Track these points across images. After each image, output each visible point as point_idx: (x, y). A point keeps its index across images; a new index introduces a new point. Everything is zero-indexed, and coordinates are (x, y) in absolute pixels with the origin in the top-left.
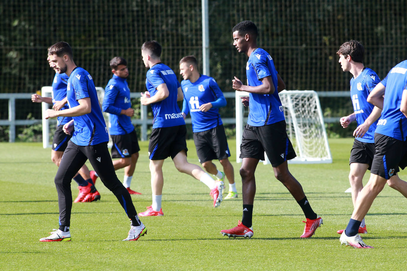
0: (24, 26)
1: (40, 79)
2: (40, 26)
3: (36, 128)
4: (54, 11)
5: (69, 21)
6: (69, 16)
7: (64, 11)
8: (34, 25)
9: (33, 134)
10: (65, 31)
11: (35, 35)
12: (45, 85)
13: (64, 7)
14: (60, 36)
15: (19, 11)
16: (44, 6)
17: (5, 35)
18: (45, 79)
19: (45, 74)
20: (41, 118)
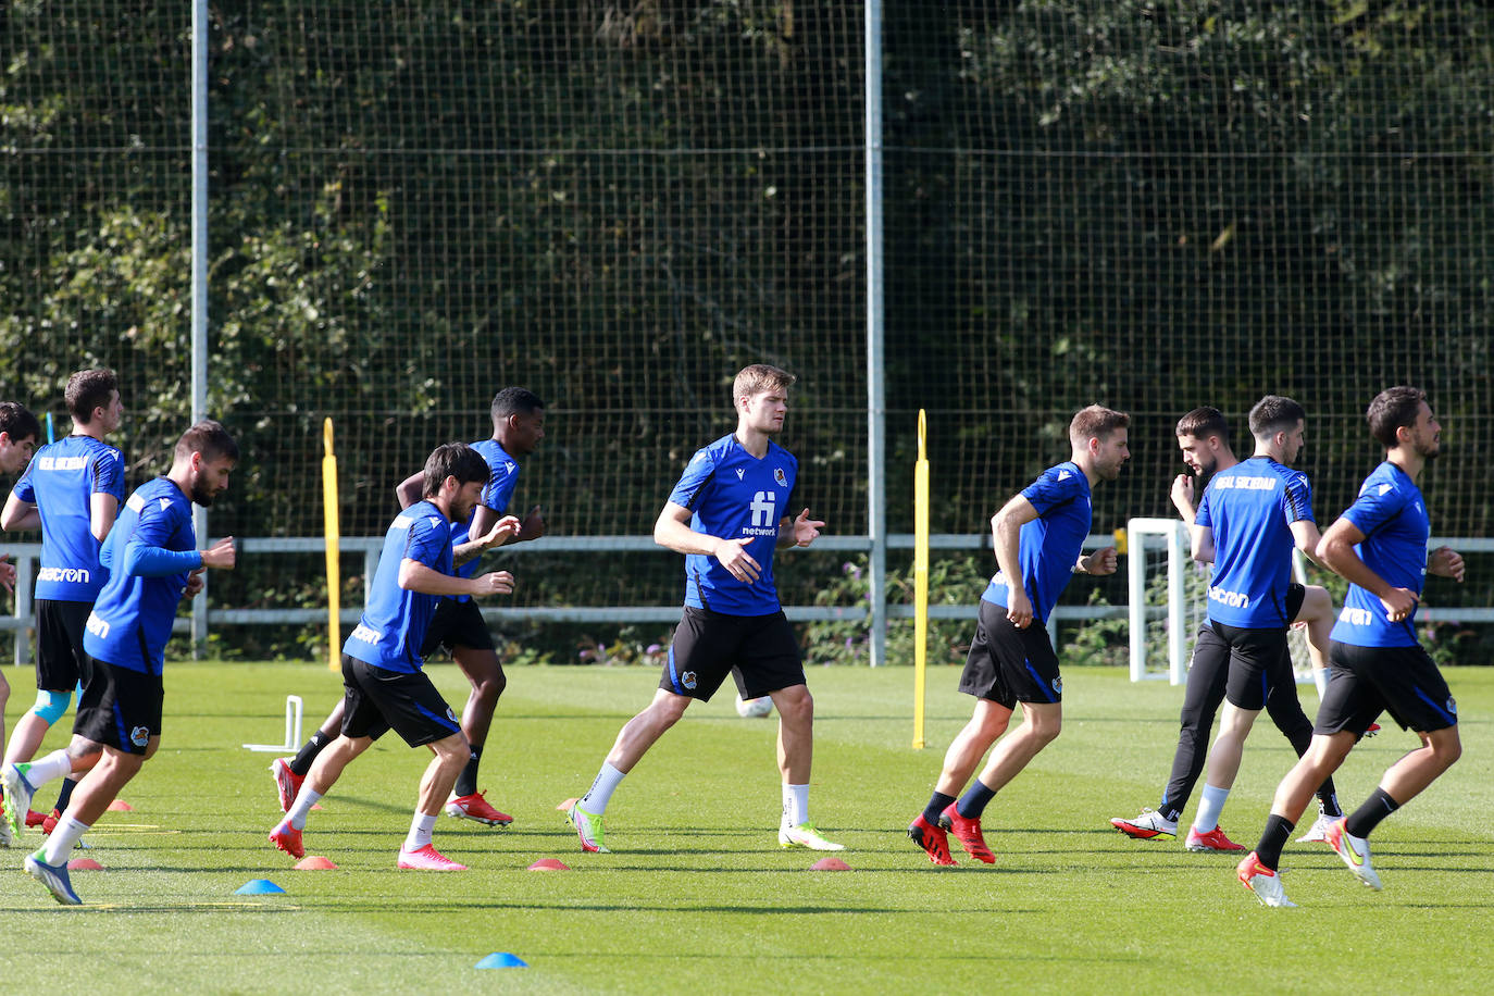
0: (1084, 355)
1: (1123, 496)
2: (1126, 355)
3: (1112, 626)
4: (1165, 317)
5: (1204, 343)
6: (1204, 330)
7: (1192, 316)
8: (1112, 352)
9: (1102, 642)
10: (1191, 369)
11: (1112, 381)
12: (1136, 514)
13: (1191, 305)
14: (1178, 382)
15: (1072, 316)
16: (1138, 303)
17: (1032, 379)
18: (1137, 497)
19: (1137, 484)
20: (1126, 602)
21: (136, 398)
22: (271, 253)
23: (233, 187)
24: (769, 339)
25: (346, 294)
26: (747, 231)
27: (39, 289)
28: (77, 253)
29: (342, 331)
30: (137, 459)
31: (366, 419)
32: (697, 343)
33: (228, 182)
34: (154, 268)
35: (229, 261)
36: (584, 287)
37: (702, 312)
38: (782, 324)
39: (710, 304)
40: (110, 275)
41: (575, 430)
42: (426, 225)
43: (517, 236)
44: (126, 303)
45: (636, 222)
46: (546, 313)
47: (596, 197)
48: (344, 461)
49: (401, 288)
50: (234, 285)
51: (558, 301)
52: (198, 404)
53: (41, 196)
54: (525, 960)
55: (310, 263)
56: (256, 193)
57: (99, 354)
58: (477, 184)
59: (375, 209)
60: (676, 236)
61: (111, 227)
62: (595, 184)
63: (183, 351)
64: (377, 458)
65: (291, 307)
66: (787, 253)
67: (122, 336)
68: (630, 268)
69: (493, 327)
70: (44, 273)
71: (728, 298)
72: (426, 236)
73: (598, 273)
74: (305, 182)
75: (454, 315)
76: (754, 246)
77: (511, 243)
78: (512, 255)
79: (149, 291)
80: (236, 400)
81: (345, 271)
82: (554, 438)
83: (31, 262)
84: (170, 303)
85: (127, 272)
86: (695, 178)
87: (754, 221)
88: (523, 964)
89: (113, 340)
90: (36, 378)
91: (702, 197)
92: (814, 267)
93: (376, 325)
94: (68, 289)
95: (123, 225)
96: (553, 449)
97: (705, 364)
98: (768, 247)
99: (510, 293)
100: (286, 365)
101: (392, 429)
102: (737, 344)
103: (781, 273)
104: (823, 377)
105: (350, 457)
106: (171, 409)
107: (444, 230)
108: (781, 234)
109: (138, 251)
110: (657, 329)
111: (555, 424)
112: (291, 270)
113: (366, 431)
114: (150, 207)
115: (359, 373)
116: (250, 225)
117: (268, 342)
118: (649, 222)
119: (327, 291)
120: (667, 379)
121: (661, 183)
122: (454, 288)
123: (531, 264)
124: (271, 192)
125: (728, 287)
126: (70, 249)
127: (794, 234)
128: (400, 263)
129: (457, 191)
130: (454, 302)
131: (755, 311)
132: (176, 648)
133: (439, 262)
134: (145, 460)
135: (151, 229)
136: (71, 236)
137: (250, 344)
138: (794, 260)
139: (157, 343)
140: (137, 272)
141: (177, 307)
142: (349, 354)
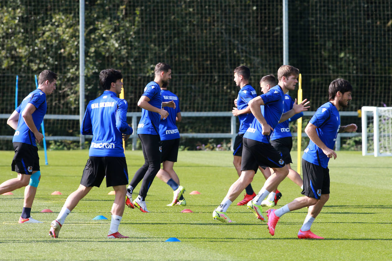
0: (349, 58)
1: (360, 100)
2: (361, 57)
3: (357, 139)
4: (373, 46)
5: (385, 54)
6: (385, 50)
7: (381, 46)
8: (357, 56)
9: (354, 144)
10: (381, 62)
11: (357, 65)
12: (364, 105)
13: (381, 43)
14: (377, 66)
15: (345, 46)
16: (365, 42)
17: (333, 65)
18: (364, 100)
19: (365, 96)
20: (361, 131)
21: (63, 70)
22: (104, 27)
23: (92, 7)
24: (254, 53)
25: (127, 39)
26: (247, 20)
27: (34, 38)
28: (45, 27)
29: (125, 51)
30: (63, 89)
31: (132, 77)
32: (232, 54)
33: (91, 6)
34: (69, 32)
35: (91, 30)
36: (198, 37)
37: (234, 44)
38: (257, 48)
39: (236, 42)
40: (55, 33)
41: (196, 80)
42: (150, 18)
43: (178, 22)
44: (60, 42)
45: (214, 18)
46: (187, 45)
47: (202, 10)
48: (126, 90)
49: (143, 37)
50: (93, 36)
51: (190, 41)
52: (82, 72)
53: (34, 10)
54: (180, 240)
55: (116, 30)
56: (99, 9)
57: (52, 57)
58: (166, 6)
59: (135, 14)
60: (226, 22)
61: (56, 19)
62: (201, 6)
63: (77, 56)
64: (136, 89)
65: (110, 43)
66: (259, 27)
67: (59, 52)
68: (212, 31)
69: (171, 49)
70: (35, 33)
71: (242, 40)
72: (150, 22)
73: (202, 33)
74: (114, 6)
75: (159, 46)
76: (249, 25)
77: (176, 23)
78: (176, 27)
79: (67, 38)
80: (94, 71)
81: (126, 32)
82: (189, 82)
83: (31, 30)
84: (74, 42)
85: (61, 33)
86: (231, 4)
87: (249, 17)
88: (179, 241)
89: (56, 53)
90: (33, 64)
91: (234, 10)
92: (267, 31)
93: (135, 49)
94: (43, 38)
95: (59, 19)
96: (189, 86)
97: (235, 60)
98: (253, 25)
99: (176, 39)
100: (108, 61)
101: (140, 80)
102: (244, 54)
103: (257, 33)
104: (270, 64)
105: (128, 88)
106: (74, 74)
107: (156, 20)
108: (257, 21)
109: (64, 26)
110: (220, 50)
111: (189, 78)
112: (110, 32)
113: (132, 81)
114: (67, 13)
115: (131, 63)
116: (98, 18)
117: (103, 53)
118: (218, 18)
119: (121, 38)
120: (223, 65)
121: (221, 6)
122: (159, 37)
123: (182, 30)
124: (104, 9)
125: (242, 37)
126: (43, 26)
127: (261, 21)
128: (143, 29)
129: (160, 8)
130: (159, 42)
131: (250, 44)
132: (75, 146)
133: (154, 30)
134: (66, 89)
135: (68, 19)
136: (43, 21)
137: (98, 54)
138: (261, 29)
139: (70, 54)
140: (64, 33)
141: (76, 43)
142: (127, 57)
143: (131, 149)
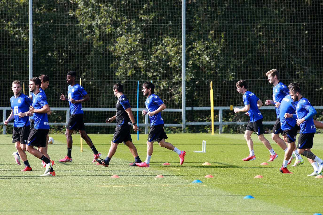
21: (170, 77)
22: (199, 46)
23: (191, 32)
24: (306, 64)
25: (215, 55)
26: (301, 41)
27: (150, 54)
28: (158, 46)
29: (214, 63)
30: (170, 90)
31: (219, 81)
32: (290, 65)
33: (190, 31)
34: (174, 49)
35: (190, 48)
36: (266, 53)
37: (292, 58)
38: (309, 60)
39: (293, 57)
40: (165, 51)
41: (264, 84)
42: (232, 40)
43: (252, 42)
44: (168, 57)
45: (277, 39)
46: (258, 59)
47: (269, 33)
48: (215, 91)
49: (227, 53)
50: (191, 53)
51: (260, 56)
52: (183, 78)
53: (150, 34)
54: (254, 197)
55: (207, 48)
56: (196, 33)
57: (162, 68)
58: (243, 31)
59: (221, 37)
60: (286, 42)
61: (165, 41)
62: (268, 31)
63: (180, 67)
64: (222, 90)
65: (203, 58)
66: (310, 45)
67: (167, 64)
68: (276, 49)
69: (246, 62)
70: (151, 51)
71: (297, 55)
72: (232, 42)
73: (269, 50)
74: (206, 31)
75: (238, 59)
76: (303, 44)
77: (250, 43)
78: (251, 46)
79: (173, 54)
80: (191, 78)
81: (214, 50)
82: (260, 85)
83: (148, 48)
84: (177, 57)
85: (168, 50)
86: (290, 29)
87: (303, 38)
88: (253, 198)
89: (165, 65)
90: (149, 73)
91: (292, 33)
92: (316, 48)
93: (221, 61)
94: (156, 54)
95: (168, 40)
96: (259, 87)
97: (292, 69)
98: (306, 44)
99: (250, 54)
100: (202, 70)
101: (225, 84)
102: (299, 65)
103: (309, 50)
104: (318, 72)
105: (216, 90)
106: (178, 80)
107: (236, 41)
108: (309, 41)
109: (171, 46)
110: (282, 62)
111: (260, 82)
112: (203, 50)
113: (219, 84)
114: (173, 37)
115: (218, 71)
116: (194, 40)
117: (198, 65)
118: (280, 39)
119: (211, 54)
120: (284, 72)
121: (283, 31)
122: (238, 53)
123: (255, 48)
124: (199, 33)
125: (297, 53)
126: (156, 46)
127: (311, 41)
128: (226, 48)
129: (239, 33)
130: (238, 56)
131: (303, 58)
132: (179, 130)
133: (235, 48)
134: (172, 91)
135: (173, 41)
136: (156, 43)
137: (194, 65)
138: (311, 47)
139: (175, 65)
140: (170, 50)
141: (179, 58)
142: (216, 67)
143: (219, 133)
